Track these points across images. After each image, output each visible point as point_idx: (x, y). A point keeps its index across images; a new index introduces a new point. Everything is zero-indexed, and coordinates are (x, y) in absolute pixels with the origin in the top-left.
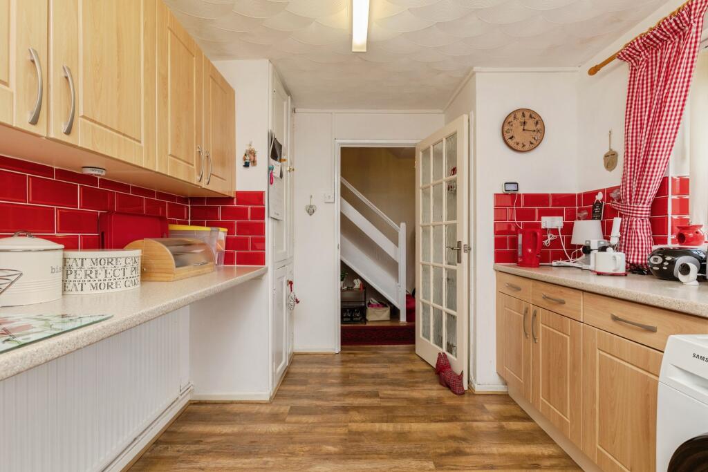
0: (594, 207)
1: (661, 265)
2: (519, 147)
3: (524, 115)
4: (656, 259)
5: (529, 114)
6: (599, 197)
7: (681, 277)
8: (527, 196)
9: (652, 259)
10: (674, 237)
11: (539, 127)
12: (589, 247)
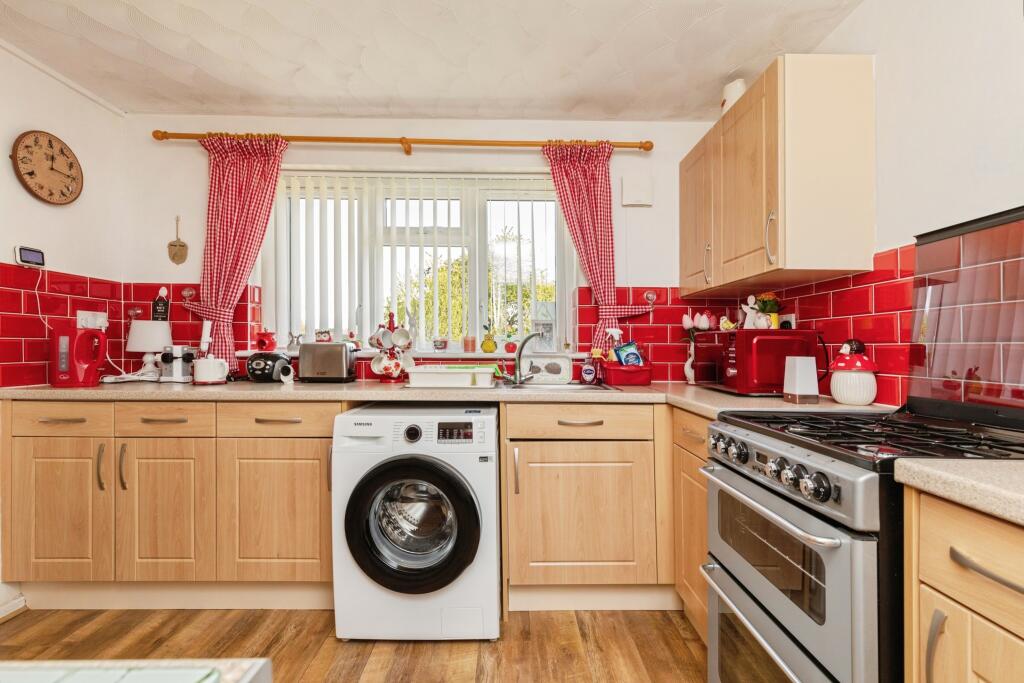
0: (156, 305)
1: (264, 369)
2: (44, 194)
3: (51, 145)
4: (258, 364)
5: (59, 148)
6: (163, 292)
7: (283, 378)
8: (52, 274)
9: (254, 363)
10: (254, 343)
11: (73, 172)
12: (172, 354)
